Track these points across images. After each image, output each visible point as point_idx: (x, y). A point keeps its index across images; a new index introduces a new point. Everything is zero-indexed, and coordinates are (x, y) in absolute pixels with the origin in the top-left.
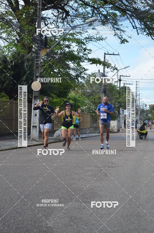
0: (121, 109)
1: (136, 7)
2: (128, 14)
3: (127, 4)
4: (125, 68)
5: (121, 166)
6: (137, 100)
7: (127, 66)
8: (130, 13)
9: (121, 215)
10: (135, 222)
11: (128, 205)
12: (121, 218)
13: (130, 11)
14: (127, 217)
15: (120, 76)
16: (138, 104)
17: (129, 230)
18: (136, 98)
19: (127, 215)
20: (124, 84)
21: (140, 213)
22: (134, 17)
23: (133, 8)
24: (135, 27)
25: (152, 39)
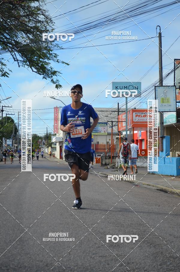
0: (4, 139)
1: (17, 40)
2: (9, 46)
3: (8, 37)
4: (7, 99)
5: (4, 194)
6: (19, 130)
7: (9, 97)
8: (11, 46)
9: (4, 241)
10: (18, 247)
11: (11, 231)
12: (4, 244)
13: (11, 44)
14: (11, 242)
15: (3, 106)
16: (20, 134)
17: (12, 255)
18: (18, 128)
19: (10, 240)
20: (7, 114)
21: (23, 238)
22: (15, 49)
23: (14, 41)
24: (16, 60)
25: (33, 71)
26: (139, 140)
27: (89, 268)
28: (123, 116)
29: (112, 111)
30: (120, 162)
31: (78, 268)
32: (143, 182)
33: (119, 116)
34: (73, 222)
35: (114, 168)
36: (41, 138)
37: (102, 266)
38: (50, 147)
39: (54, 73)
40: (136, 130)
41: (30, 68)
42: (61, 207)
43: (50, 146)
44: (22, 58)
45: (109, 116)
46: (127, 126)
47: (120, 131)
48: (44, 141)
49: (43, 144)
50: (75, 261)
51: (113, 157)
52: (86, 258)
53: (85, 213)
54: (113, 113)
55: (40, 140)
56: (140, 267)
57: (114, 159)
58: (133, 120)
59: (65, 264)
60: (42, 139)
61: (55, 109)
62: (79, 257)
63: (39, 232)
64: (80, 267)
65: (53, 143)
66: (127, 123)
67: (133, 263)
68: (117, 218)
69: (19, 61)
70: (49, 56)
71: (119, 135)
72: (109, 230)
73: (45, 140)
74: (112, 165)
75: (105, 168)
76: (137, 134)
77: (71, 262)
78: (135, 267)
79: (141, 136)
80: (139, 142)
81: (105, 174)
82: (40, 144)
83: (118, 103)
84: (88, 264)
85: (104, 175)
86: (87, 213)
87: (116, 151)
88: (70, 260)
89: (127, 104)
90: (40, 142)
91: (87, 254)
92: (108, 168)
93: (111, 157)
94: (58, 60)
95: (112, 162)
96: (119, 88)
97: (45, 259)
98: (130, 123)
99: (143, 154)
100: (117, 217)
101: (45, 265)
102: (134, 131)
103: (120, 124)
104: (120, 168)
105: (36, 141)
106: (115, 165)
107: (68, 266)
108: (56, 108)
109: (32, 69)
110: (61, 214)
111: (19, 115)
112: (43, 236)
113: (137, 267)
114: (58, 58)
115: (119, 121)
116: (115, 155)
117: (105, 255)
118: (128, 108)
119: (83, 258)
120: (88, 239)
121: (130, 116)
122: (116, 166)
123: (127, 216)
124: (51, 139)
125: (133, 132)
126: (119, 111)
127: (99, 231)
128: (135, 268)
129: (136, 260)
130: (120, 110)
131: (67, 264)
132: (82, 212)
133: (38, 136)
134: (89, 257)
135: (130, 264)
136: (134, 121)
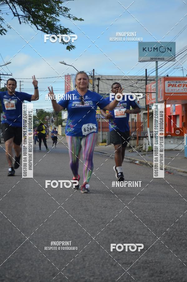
4: (6, 65)
7: (8, 62)
24: (16, 15)
25: (38, 29)
26: (172, 116)
27: (109, 278)
28: (152, 86)
29: (138, 80)
30: (149, 144)
31: (94, 279)
32: (178, 169)
33: (147, 86)
34: (88, 218)
35: (140, 151)
36: (48, 114)
37: (127, 277)
38: (60, 126)
39: (65, 31)
40: (169, 104)
41: (33, 26)
42: (73, 199)
43: (60, 124)
44: (24, 12)
45: (134, 85)
46: (157, 98)
47: (148, 105)
48: (52, 117)
49: (51, 121)
50: (91, 269)
51: (139, 137)
52: (105, 266)
53: (104, 207)
54: (140, 82)
55: (47, 117)
56: (176, 278)
57: (141, 141)
58: (164, 90)
59: (78, 273)
60: (50, 115)
61: (66, 77)
62: (96, 264)
63: (44, 232)
64: (97, 277)
65: (64, 120)
66: (157, 95)
67: (167, 272)
68: (145, 214)
69: (20, 17)
70: (58, 9)
71: (147, 110)
72: (136, 229)
73: (54, 117)
74: (138, 147)
75: (129, 152)
76: (169, 108)
77: (86, 271)
78: (171, 278)
79: (175, 111)
80: (172, 119)
81: (129, 159)
82: (47, 121)
83: (146, 70)
84: (108, 274)
85: (128, 161)
86: (106, 207)
87: (143, 130)
88: (85, 267)
89: (157, 70)
90: (47, 120)
91: (107, 261)
92: (133, 152)
93: (137, 137)
94: (69, 15)
95: (138, 143)
96: (147, 49)
97: (51, 267)
98: (160, 95)
99: (178, 134)
100: (145, 212)
101: (51, 274)
102: (167, 105)
103: (148, 96)
104: (148, 151)
105: (43, 118)
106: (142, 147)
107: (82, 276)
108: (68, 77)
109: (36, 26)
110: (73, 208)
111: (20, 85)
112: (50, 236)
113: (172, 277)
114: (69, 12)
115: (147, 92)
116: (142, 135)
117: (130, 262)
118: (158, 75)
119: (101, 266)
120: (108, 241)
121: (161, 86)
122: (144, 149)
123: (158, 212)
124: (61, 116)
125: (165, 106)
126: (146, 80)
127: (122, 231)
128: (169, 279)
129: (172, 268)
130: (148, 79)
131: (80, 274)
132: (101, 207)
133: (45, 112)
134: (109, 264)
135: (164, 274)
136: (166, 91)
